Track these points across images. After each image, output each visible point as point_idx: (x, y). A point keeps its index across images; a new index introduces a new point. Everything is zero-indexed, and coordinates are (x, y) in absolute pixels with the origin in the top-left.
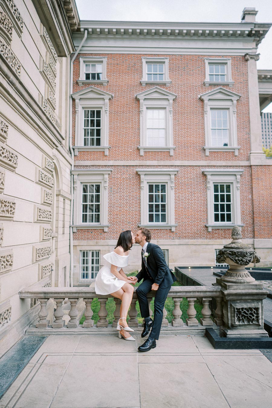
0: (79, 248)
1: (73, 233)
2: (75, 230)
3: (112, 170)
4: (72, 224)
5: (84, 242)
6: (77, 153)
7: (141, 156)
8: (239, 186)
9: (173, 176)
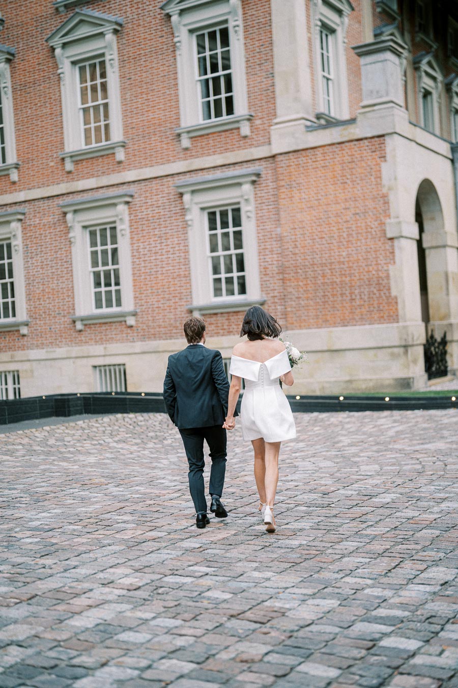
3: (26, 210)
7: (69, 172)
8: (249, 208)
9: (122, 208)
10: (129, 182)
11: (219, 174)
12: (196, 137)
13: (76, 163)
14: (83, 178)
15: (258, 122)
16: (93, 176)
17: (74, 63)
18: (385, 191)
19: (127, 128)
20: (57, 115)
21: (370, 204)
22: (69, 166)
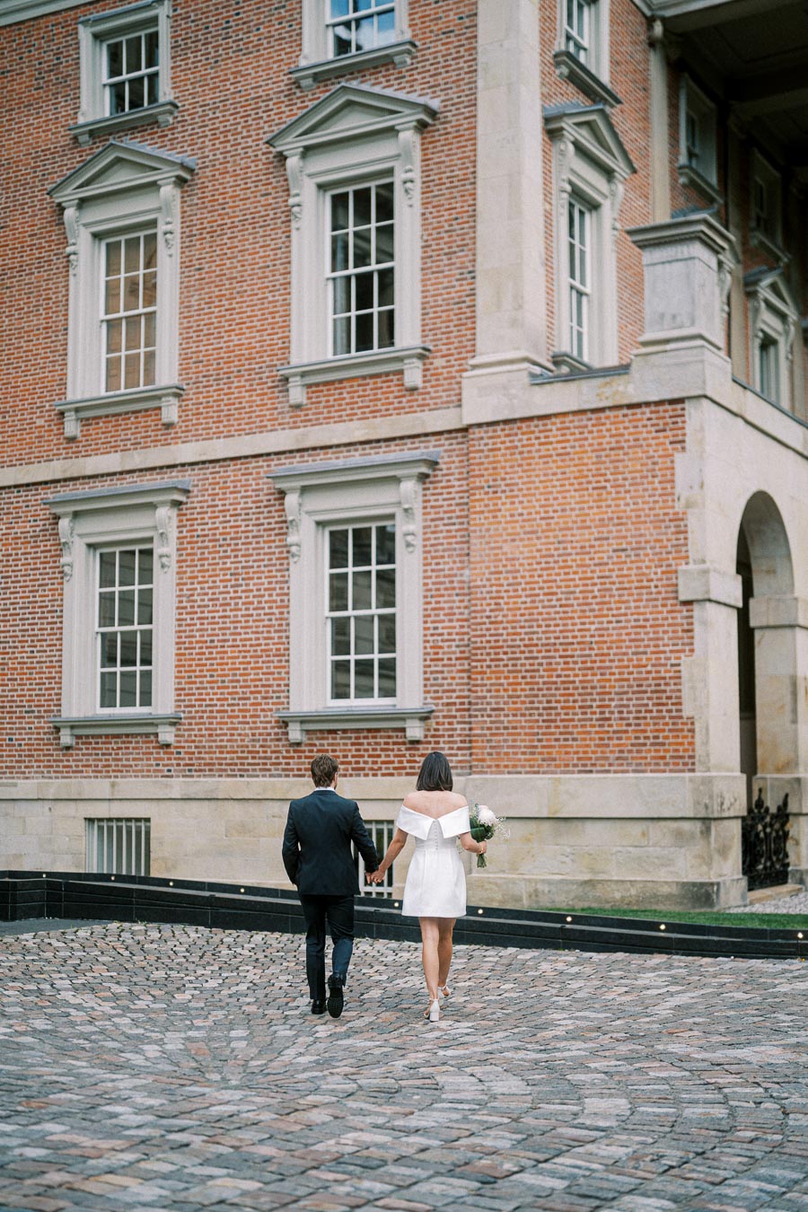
7: (72, 440)
8: (411, 527)
9: (164, 513)
10: (183, 465)
11: (356, 458)
12: (317, 385)
13: (86, 422)
14: (97, 452)
15: (439, 362)
16: (115, 449)
17: (97, 236)
18: (679, 507)
19: (187, 360)
20: (57, 331)
21: (650, 532)
22: (71, 427)
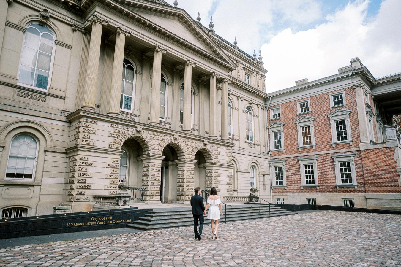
0: (275, 197)
1: (272, 190)
2: (273, 189)
3: (287, 160)
4: (271, 186)
5: (277, 194)
6: (271, 153)
7: (300, 151)
10: (317, 155)
11: (343, 154)
12: (336, 145)
13: (302, 149)
14: (304, 153)
17: (301, 127)
19: (316, 142)
20: (296, 138)
21: (391, 163)
